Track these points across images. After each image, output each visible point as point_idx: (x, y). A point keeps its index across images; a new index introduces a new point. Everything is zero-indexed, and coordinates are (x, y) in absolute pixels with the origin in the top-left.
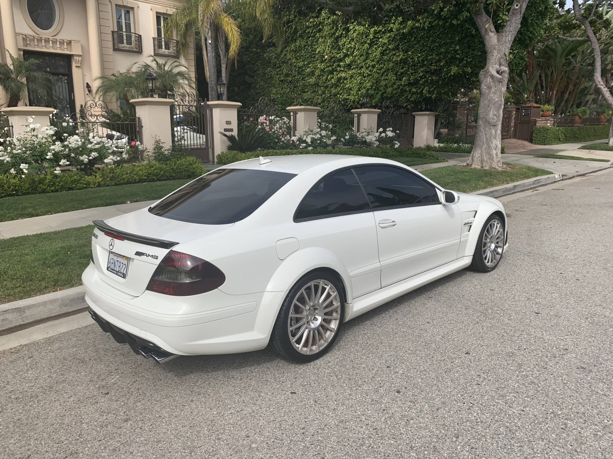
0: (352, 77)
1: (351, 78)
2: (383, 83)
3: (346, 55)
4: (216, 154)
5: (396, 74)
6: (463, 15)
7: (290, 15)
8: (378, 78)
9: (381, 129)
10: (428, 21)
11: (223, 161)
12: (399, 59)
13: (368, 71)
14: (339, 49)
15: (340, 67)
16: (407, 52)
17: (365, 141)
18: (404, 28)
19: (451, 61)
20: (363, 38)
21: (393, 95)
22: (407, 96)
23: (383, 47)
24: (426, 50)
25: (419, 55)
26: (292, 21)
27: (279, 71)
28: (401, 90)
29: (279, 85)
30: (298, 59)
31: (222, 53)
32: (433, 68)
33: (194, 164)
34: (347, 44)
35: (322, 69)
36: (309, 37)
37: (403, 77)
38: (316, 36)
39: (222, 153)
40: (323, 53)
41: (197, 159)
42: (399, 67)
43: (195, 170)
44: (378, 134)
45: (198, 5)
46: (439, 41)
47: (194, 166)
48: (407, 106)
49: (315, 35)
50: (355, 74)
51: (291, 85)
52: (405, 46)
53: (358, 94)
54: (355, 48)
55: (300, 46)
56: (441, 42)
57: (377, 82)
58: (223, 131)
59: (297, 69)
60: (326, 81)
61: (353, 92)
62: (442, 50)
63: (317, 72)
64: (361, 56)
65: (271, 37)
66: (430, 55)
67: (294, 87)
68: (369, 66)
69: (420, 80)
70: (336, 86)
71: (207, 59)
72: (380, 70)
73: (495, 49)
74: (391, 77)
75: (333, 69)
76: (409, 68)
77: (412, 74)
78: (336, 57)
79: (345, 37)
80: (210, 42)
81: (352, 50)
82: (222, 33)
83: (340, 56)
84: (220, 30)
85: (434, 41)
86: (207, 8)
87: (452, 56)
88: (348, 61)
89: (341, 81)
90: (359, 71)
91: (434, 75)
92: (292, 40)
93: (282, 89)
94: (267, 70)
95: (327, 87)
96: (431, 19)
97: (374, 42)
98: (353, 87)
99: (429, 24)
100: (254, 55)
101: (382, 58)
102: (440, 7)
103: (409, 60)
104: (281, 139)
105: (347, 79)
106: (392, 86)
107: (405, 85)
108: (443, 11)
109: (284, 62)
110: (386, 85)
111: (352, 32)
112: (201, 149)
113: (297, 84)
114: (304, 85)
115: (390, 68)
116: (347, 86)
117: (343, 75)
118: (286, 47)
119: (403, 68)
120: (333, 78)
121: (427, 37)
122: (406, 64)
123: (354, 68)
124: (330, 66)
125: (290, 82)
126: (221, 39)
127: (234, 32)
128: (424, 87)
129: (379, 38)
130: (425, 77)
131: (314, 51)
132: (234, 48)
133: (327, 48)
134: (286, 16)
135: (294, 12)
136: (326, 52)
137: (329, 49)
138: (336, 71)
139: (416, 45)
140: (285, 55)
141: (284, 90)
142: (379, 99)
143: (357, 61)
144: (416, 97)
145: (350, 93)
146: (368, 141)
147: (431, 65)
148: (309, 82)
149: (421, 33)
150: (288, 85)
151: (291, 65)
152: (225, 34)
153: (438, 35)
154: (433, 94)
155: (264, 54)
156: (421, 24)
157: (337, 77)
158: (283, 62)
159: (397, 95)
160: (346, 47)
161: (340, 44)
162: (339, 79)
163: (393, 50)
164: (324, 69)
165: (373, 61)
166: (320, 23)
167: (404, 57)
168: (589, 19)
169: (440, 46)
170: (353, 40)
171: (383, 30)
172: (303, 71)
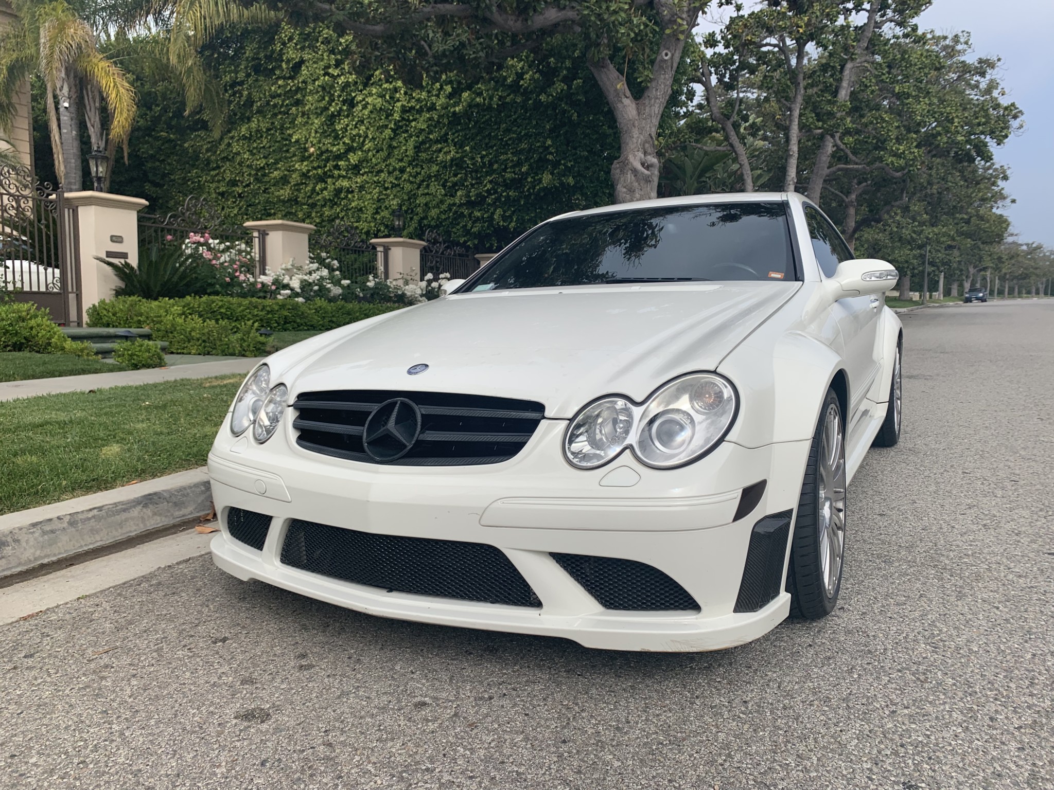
0: (362, 188)
1: (360, 191)
2: (421, 200)
3: (350, 149)
4: (87, 304)
5: (444, 186)
6: (556, 88)
7: (236, 72)
8: (411, 191)
9: (430, 276)
10: (498, 95)
11: (105, 320)
12: (449, 157)
13: (392, 179)
14: (336, 137)
15: (340, 169)
16: (462, 147)
17: (404, 295)
18: (456, 104)
19: (540, 165)
20: (381, 119)
21: (441, 223)
22: (466, 225)
23: (418, 137)
24: (495, 145)
25: (484, 153)
26: (241, 83)
27: (216, 175)
28: (454, 214)
29: (216, 202)
30: (255, 154)
31: (93, 132)
32: (508, 175)
33: (30, 319)
34: (351, 129)
35: (303, 174)
36: (275, 115)
37: (458, 190)
38: (291, 112)
39: (102, 302)
40: (305, 144)
41: (38, 309)
42: (449, 174)
43: (34, 332)
44: (424, 284)
45: (38, 28)
46: (516, 131)
47: (33, 323)
48: (465, 242)
49: (289, 110)
50: (368, 183)
51: (240, 201)
52: (458, 137)
53: (376, 219)
54: (367, 136)
55: (258, 131)
56: (521, 132)
57: (409, 199)
58: (104, 256)
59: (253, 172)
60: (312, 194)
61: (365, 216)
62: (524, 146)
63: (295, 178)
64: (378, 152)
65: (200, 110)
66: (502, 154)
67: (248, 206)
68: (395, 169)
69: (487, 197)
70: (333, 203)
71: (61, 138)
72: (415, 177)
73: (634, 126)
74: (436, 189)
75: (325, 173)
76: (466, 175)
77: (472, 185)
78: (331, 151)
79: (348, 116)
80: (66, 105)
81: (362, 139)
82: (92, 92)
83: (339, 150)
84: (89, 87)
85: (508, 131)
86: (61, 31)
87: (540, 157)
88: (353, 158)
89: (342, 196)
90: (375, 179)
91: (510, 189)
92: (242, 119)
93: (223, 209)
94: (190, 172)
95: (313, 206)
96: (502, 91)
97: (401, 127)
98: (365, 207)
99: (499, 100)
100: (163, 144)
101: (417, 155)
102: (517, 73)
103: (466, 161)
104: (238, 277)
105: (352, 192)
106: (437, 206)
107: (461, 205)
108: (523, 79)
109: (225, 159)
110: (426, 204)
111: (360, 108)
112: (47, 294)
113: (253, 200)
114: (267, 201)
115: (432, 174)
116: (353, 204)
117: (345, 183)
118: (229, 131)
119: (455, 175)
120: (326, 189)
121: (496, 123)
122: (461, 168)
123: (365, 172)
124: (319, 167)
125: (240, 195)
126: (92, 104)
127: (122, 90)
128: (495, 210)
129: (410, 121)
130: (496, 192)
131: (286, 140)
132: (121, 122)
133: (313, 135)
134: (230, 72)
135: (246, 68)
136: (312, 142)
137: (318, 135)
138: (332, 177)
139: (477, 135)
140: (229, 145)
141: (227, 211)
142: (416, 228)
143: (371, 160)
144: (482, 227)
145: (359, 217)
146: (408, 294)
147: (505, 170)
148: (278, 197)
149: (485, 115)
150: (234, 202)
151: (240, 164)
152: (101, 93)
153: (515, 120)
154: (511, 221)
155: (185, 143)
156: (484, 99)
157: (333, 186)
158: (223, 159)
159: (447, 222)
160: (350, 134)
161: (338, 127)
162: (338, 191)
163: (437, 141)
164: (308, 171)
165: (401, 160)
166: (298, 89)
167: (458, 156)
168: (732, 120)
169: (520, 140)
170: (362, 122)
171: (418, 107)
172: (264, 175)
